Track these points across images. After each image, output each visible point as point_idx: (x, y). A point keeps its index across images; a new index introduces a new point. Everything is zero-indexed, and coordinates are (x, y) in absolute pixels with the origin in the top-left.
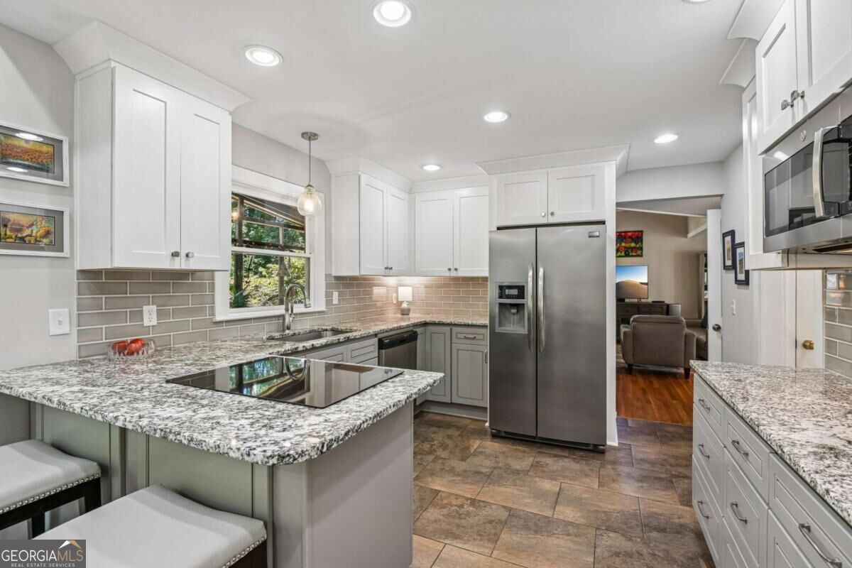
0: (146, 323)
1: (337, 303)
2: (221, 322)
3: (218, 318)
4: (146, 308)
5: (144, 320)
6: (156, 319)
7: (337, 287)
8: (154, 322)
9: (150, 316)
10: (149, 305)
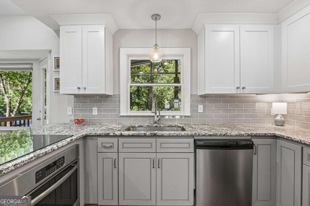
0: (94, 114)
1: (202, 111)
2: (124, 116)
3: (121, 114)
4: (93, 108)
5: (93, 113)
6: (97, 112)
7: (202, 102)
8: (96, 114)
9: (95, 111)
10: (95, 107)
